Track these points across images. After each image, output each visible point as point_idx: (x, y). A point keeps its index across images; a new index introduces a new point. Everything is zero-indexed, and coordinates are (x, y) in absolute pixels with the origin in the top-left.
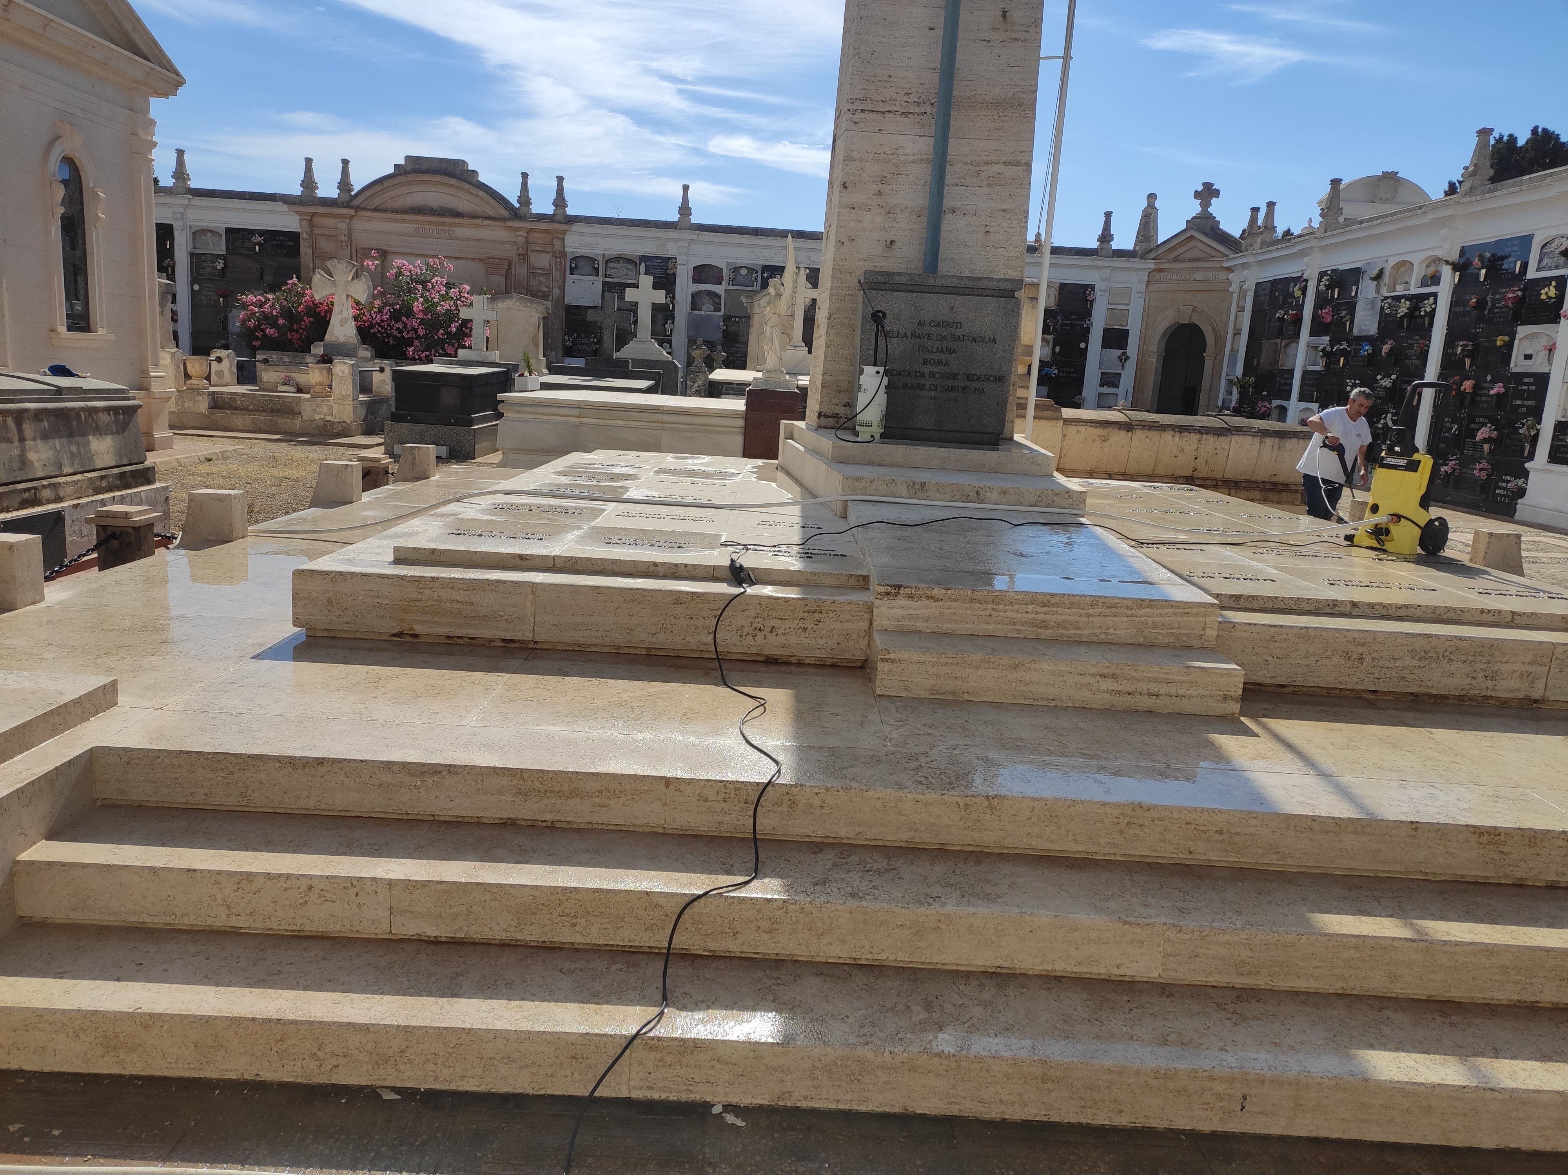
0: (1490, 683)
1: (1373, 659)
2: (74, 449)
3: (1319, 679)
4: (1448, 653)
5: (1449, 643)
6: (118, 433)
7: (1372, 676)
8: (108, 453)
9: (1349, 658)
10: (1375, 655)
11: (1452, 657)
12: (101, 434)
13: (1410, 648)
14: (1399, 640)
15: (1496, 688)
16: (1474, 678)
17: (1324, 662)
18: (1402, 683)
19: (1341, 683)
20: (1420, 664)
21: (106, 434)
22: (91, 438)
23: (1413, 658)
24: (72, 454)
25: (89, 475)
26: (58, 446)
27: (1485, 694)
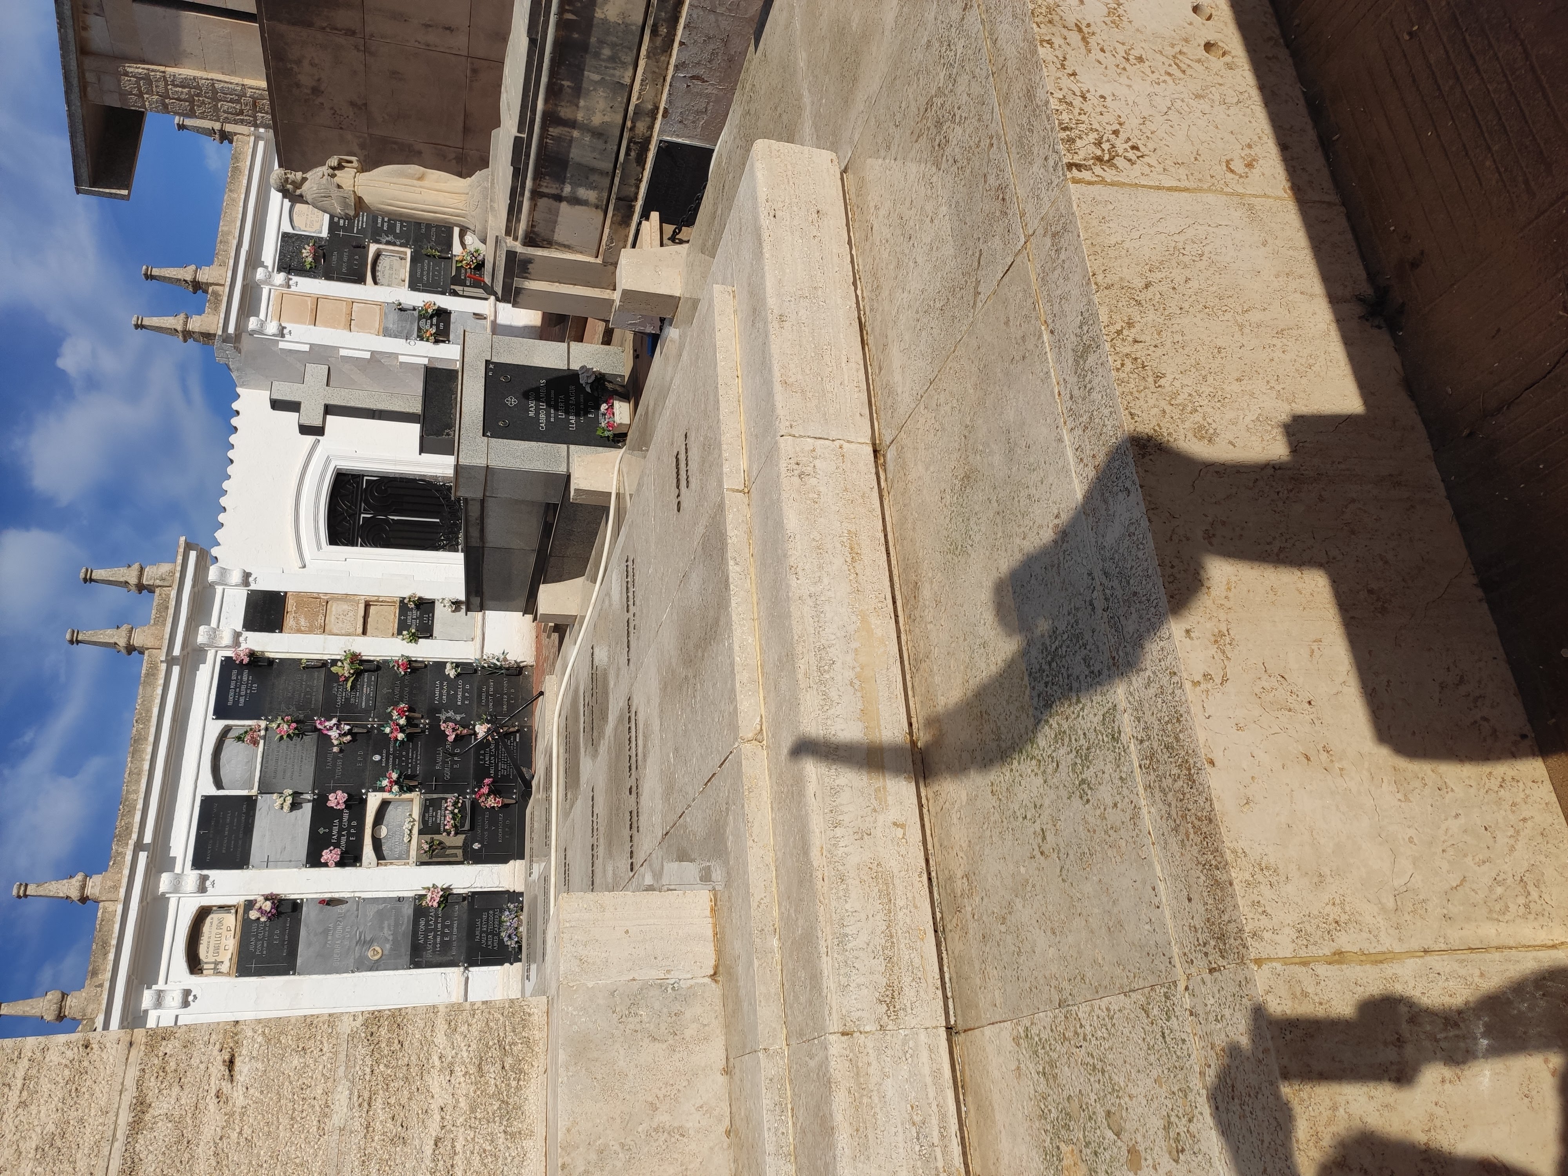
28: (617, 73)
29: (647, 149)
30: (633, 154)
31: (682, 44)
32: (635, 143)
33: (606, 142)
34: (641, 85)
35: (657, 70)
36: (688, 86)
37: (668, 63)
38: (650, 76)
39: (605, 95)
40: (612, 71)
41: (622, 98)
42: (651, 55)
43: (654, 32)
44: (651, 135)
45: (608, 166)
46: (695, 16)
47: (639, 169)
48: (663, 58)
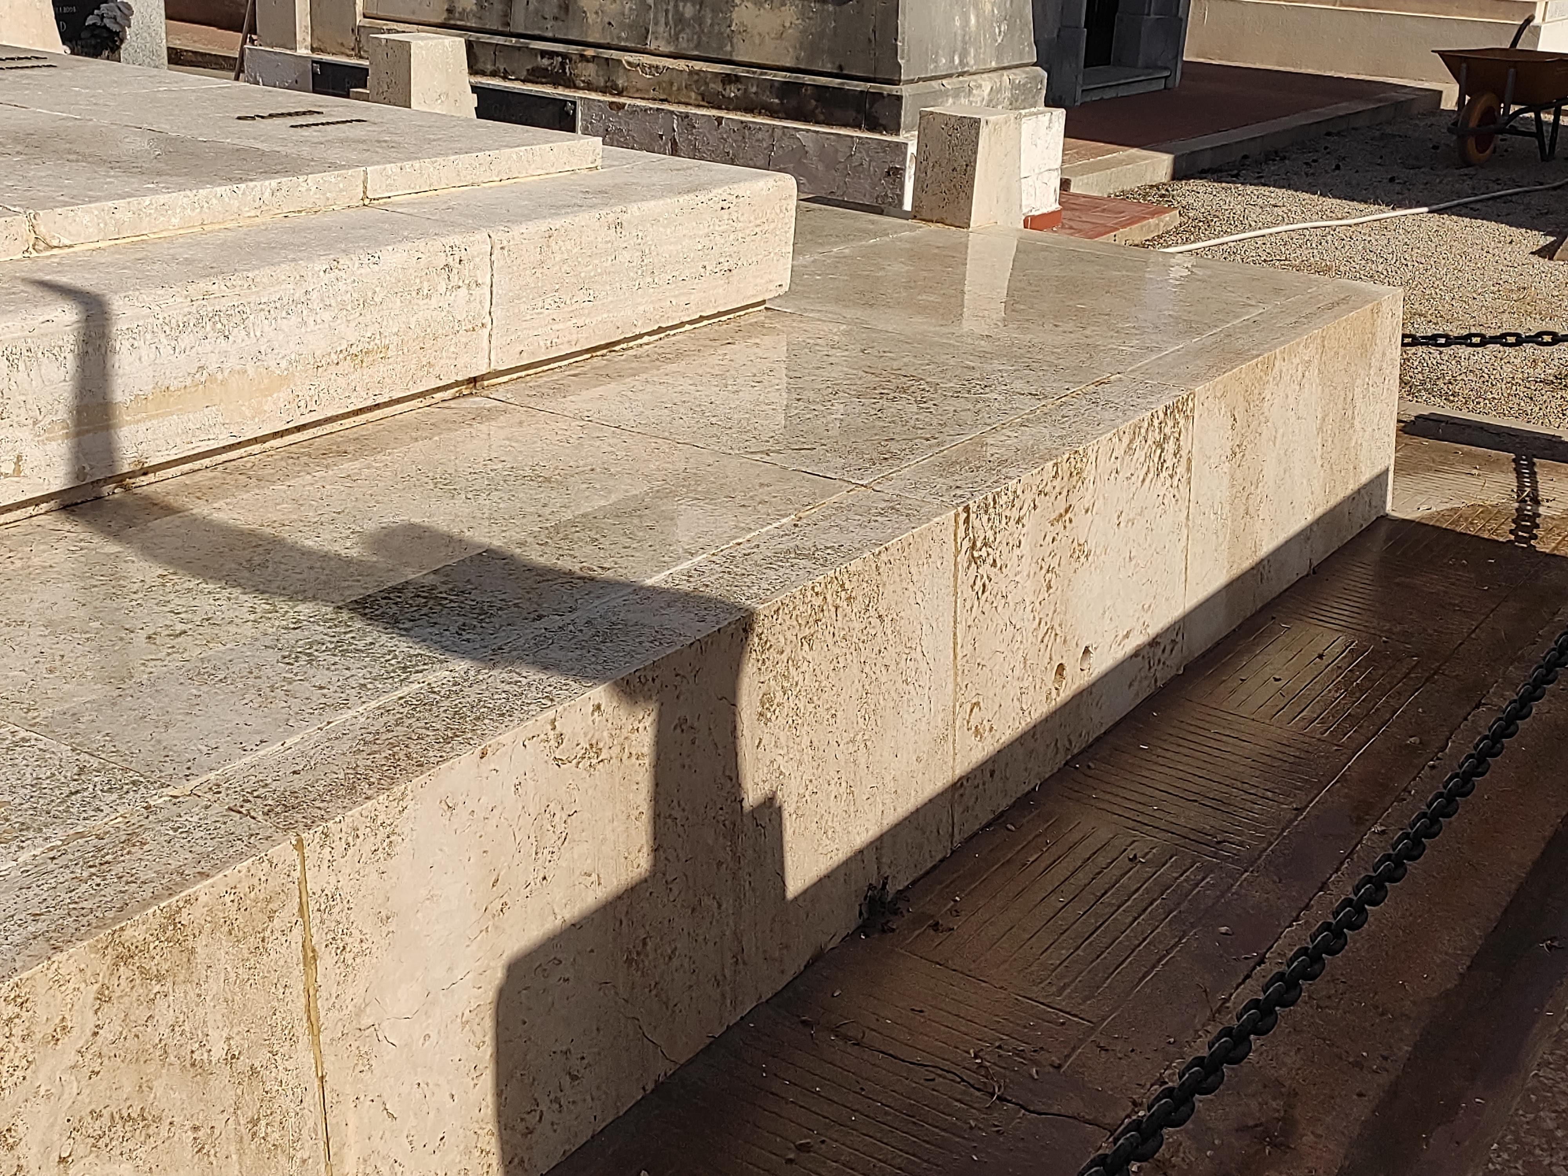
25: (698, 65)
28: (661, 29)
29: (556, 84)
30: (546, 62)
31: (719, 120)
32: (563, 65)
33: (556, 19)
34: (651, 67)
35: (675, 88)
36: (661, 136)
37: (687, 104)
38: (666, 77)
39: (627, 12)
40: (663, 21)
41: (626, 40)
42: (696, 77)
43: (728, 79)
44: (577, 88)
45: (519, 24)
46: (760, 136)
47: (524, 74)
48: (693, 95)
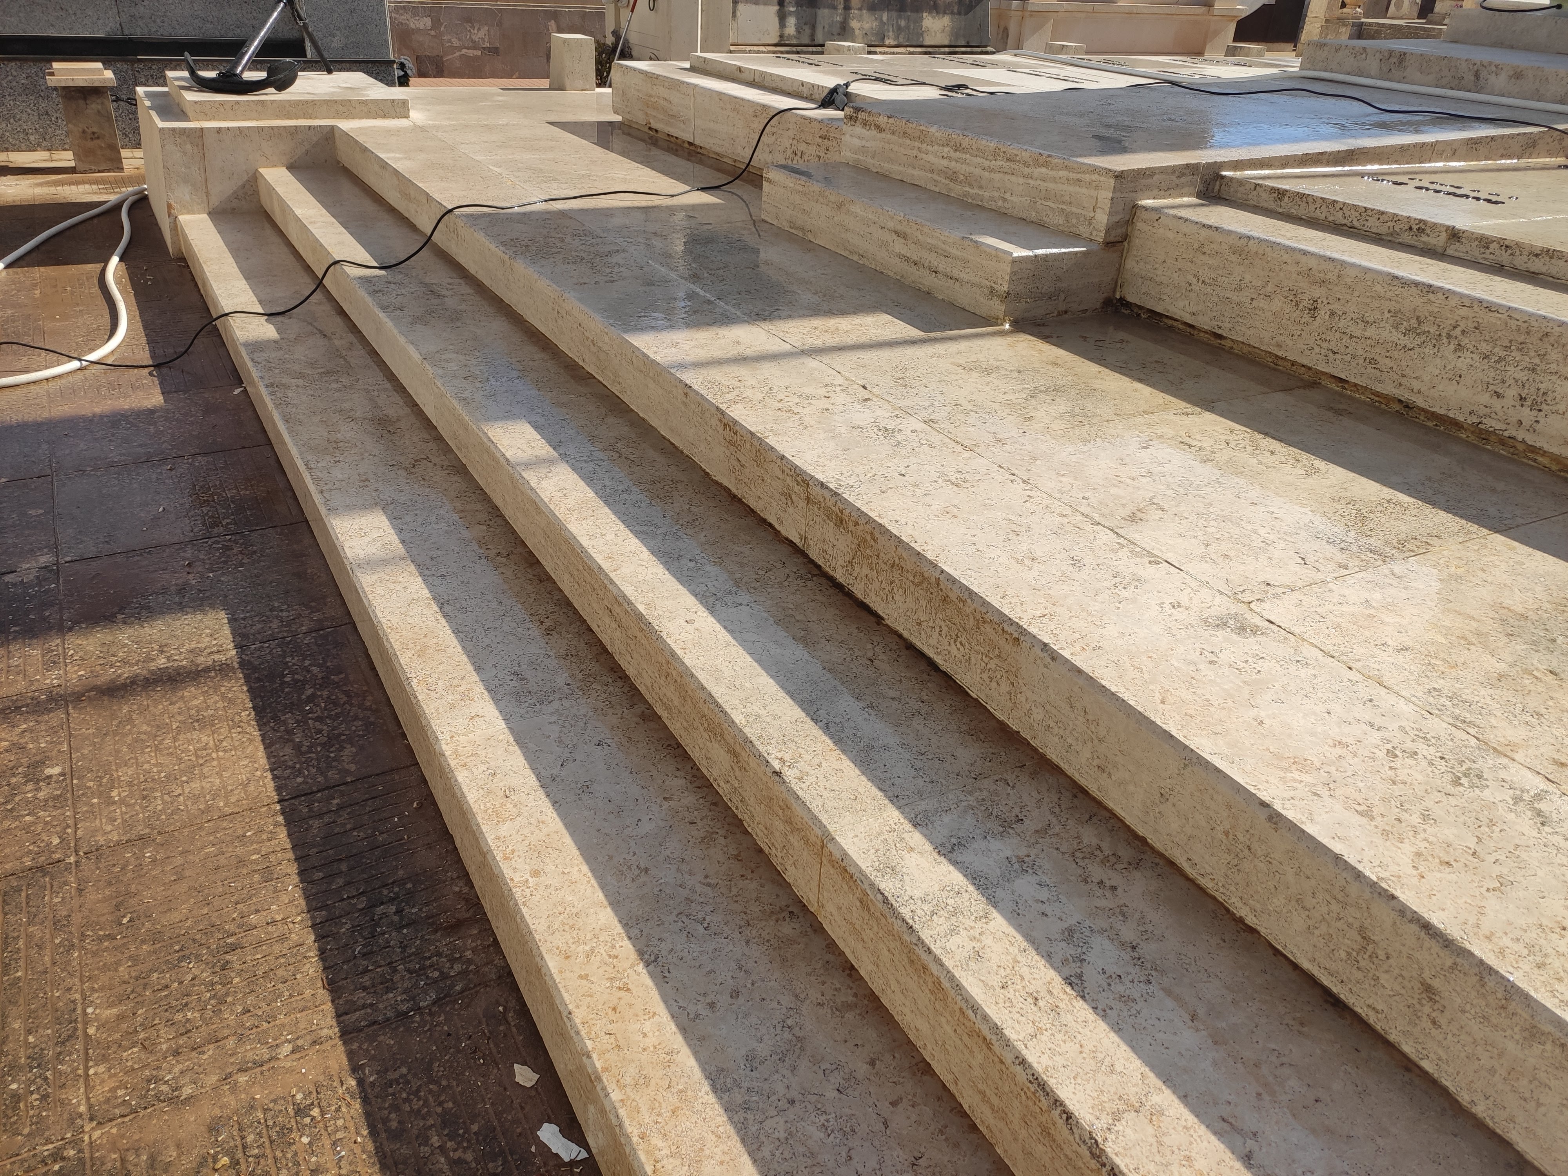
0: (1527, 415)
1: (1332, 314)
2: (903, 23)
3: (1251, 332)
4: (1458, 332)
5: (1464, 312)
6: (959, 13)
7: (1325, 345)
8: (943, 31)
9: (1297, 304)
10: (1336, 306)
11: (1465, 341)
12: (938, 13)
13: (1393, 306)
14: (1378, 288)
15: (1538, 427)
16: (1498, 395)
17: (1262, 303)
18: (1370, 370)
19: (1279, 346)
20: (1405, 341)
21: (945, 13)
22: (925, 15)
23: (1396, 327)
24: (899, 28)
26: (885, 19)
27: (1514, 433)
